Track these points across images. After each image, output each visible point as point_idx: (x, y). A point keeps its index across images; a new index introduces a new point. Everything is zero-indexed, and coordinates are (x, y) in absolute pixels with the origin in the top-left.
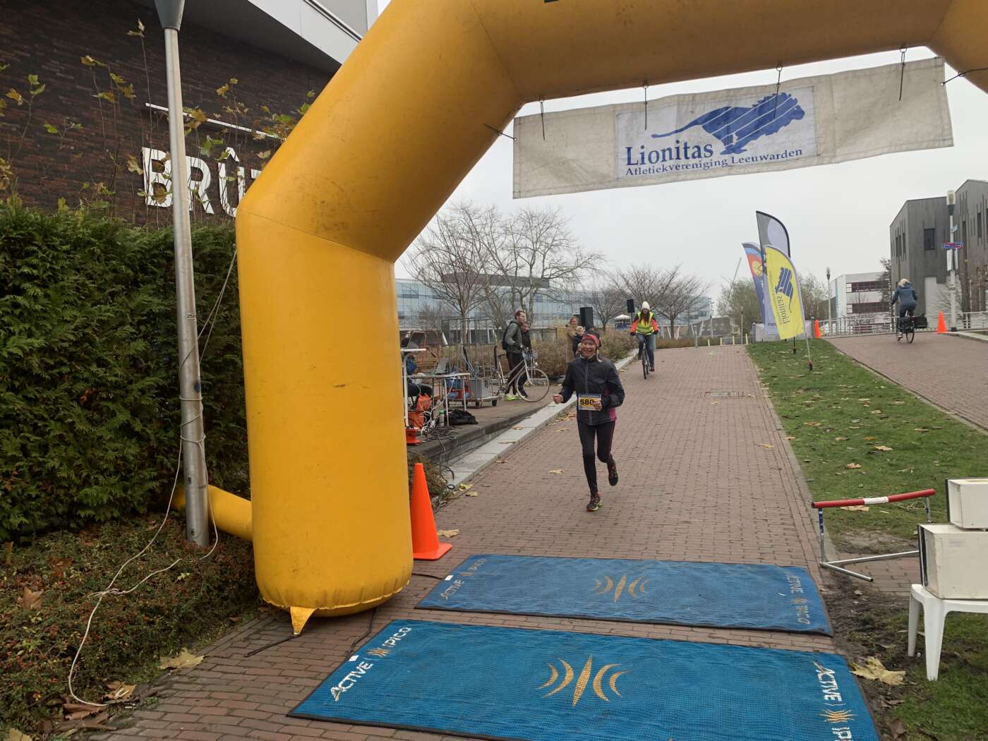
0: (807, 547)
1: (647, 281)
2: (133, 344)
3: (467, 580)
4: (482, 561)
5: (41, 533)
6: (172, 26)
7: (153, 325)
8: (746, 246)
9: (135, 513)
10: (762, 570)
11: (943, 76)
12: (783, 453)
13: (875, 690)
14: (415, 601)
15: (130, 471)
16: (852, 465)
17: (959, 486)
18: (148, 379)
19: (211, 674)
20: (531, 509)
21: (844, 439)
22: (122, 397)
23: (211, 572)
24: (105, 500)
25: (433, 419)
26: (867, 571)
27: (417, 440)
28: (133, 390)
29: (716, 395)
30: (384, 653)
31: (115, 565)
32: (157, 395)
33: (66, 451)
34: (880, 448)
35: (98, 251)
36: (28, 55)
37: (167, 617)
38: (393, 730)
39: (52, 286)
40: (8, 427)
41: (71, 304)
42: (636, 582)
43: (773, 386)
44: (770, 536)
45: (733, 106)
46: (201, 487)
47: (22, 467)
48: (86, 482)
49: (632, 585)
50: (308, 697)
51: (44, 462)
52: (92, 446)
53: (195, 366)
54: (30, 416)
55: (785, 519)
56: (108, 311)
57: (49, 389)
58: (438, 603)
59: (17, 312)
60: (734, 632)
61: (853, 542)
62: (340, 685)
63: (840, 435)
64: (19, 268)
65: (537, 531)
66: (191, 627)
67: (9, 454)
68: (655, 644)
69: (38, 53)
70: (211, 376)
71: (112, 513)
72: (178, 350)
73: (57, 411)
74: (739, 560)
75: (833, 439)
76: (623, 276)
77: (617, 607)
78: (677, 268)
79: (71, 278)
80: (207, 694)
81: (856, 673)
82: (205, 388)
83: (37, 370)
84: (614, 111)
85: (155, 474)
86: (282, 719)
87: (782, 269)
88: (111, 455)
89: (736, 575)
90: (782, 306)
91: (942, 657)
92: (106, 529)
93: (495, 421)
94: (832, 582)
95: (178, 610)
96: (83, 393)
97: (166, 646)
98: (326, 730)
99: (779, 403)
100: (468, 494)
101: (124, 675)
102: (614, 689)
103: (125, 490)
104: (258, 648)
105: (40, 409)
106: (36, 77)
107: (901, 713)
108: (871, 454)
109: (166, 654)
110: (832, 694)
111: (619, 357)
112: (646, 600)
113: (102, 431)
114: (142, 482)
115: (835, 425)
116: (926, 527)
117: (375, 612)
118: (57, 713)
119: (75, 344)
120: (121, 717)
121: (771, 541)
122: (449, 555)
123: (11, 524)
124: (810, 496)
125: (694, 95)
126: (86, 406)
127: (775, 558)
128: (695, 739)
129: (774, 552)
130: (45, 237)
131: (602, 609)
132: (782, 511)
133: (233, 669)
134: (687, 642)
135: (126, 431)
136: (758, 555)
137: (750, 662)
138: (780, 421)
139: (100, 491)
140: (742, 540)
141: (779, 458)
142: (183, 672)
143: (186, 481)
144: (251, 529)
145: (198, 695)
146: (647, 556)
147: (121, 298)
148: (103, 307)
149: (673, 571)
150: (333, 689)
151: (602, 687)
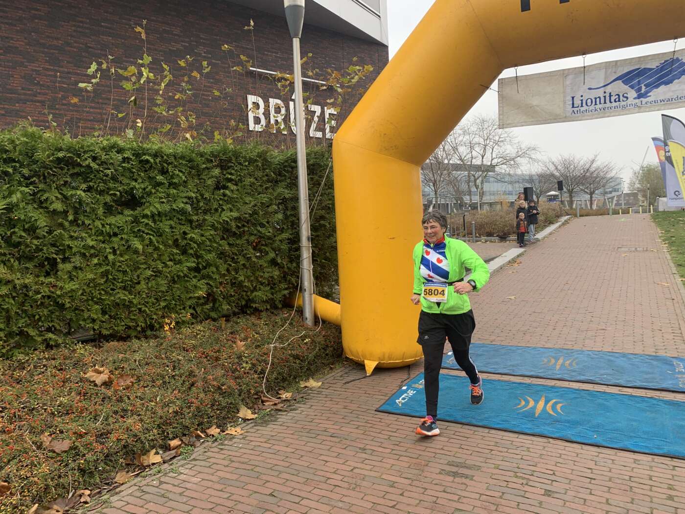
1: (572, 166)
2: (276, 215)
5: (235, 314)
6: (296, 36)
7: (285, 205)
8: (654, 139)
9: (276, 308)
10: (656, 358)
12: (676, 289)
15: (275, 284)
18: (283, 234)
19: (328, 391)
20: (496, 319)
22: (271, 244)
23: (320, 339)
24: (265, 299)
28: (276, 240)
29: (627, 249)
30: (421, 387)
31: (273, 332)
32: (289, 243)
33: (246, 272)
35: (260, 165)
36: (188, 45)
37: (301, 361)
39: (240, 184)
40: (221, 258)
41: (248, 194)
42: (570, 361)
43: (671, 244)
44: (663, 339)
45: (643, 67)
46: (311, 294)
47: (227, 279)
48: (255, 289)
49: (568, 362)
50: (384, 404)
51: (238, 278)
52: (258, 270)
53: (308, 227)
54: (231, 254)
55: (675, 330)
56: (264, 198)
57: (237, 239)
59: (226, 198)
60: (636, 390)
62: (400, 399)
64: (225, 175)
65: (502, 331)
66: (312, 368)
67: (223, 272)
68: (584, 392)
69: (192, 43)
70: (314, 234)
71: (266, 306)
72: (298, 219)
73: (243, 251)
74: (638, 350)
76: (553, 163)
77: (558, 373)
78: (596, 156)
79: (248, 180)
80: (330, 399)
82: (313, 239)
83: (234, 230)
84: (563, 74)
85: (286, 286)
86: (373, 412)
88: (266, 275)
89: (637, 360)
92: (264, 314)
95: (307, 359)
96: (254, 241)
97: (301, 376)
98: (398, 418)
99: (675, 256)
101: (284, 388)
102: (560, 411)
103: (272, 294)
104: (349, 380)
105: (235, 250)
106: (206, 63)
109: (302, 380)
111: (551, 223)
112: (577, 370)
113: (261, 262)
114: (280, 291)
117: (409, 368)
118: (259, 401)
119: (251, 215)
120: (290, 406)
121: (664, 342)
123: (222, 309)
126: (255, 249)
127: (666, 352)
128: (609, 436)
129: (665, 349)
130: (237, 158)
131: (549, 374)
132: (673, 325)
133: (340, 389)
134: (604, 392)
135: (273, 262)
136: (654, 350)
137: (645, 404)
138: (675, 268)
139: (262, 294)
140: (643, 341)
141: (672, 292)
142: (313, 389)
143: (303, 290)
144: (339, 318)
145: (325, 399)
146: (576, 347)
147: (270, 190)
148: (262, 195)
149: (594, 356)
150: (397, 401)
151: (552, 409)
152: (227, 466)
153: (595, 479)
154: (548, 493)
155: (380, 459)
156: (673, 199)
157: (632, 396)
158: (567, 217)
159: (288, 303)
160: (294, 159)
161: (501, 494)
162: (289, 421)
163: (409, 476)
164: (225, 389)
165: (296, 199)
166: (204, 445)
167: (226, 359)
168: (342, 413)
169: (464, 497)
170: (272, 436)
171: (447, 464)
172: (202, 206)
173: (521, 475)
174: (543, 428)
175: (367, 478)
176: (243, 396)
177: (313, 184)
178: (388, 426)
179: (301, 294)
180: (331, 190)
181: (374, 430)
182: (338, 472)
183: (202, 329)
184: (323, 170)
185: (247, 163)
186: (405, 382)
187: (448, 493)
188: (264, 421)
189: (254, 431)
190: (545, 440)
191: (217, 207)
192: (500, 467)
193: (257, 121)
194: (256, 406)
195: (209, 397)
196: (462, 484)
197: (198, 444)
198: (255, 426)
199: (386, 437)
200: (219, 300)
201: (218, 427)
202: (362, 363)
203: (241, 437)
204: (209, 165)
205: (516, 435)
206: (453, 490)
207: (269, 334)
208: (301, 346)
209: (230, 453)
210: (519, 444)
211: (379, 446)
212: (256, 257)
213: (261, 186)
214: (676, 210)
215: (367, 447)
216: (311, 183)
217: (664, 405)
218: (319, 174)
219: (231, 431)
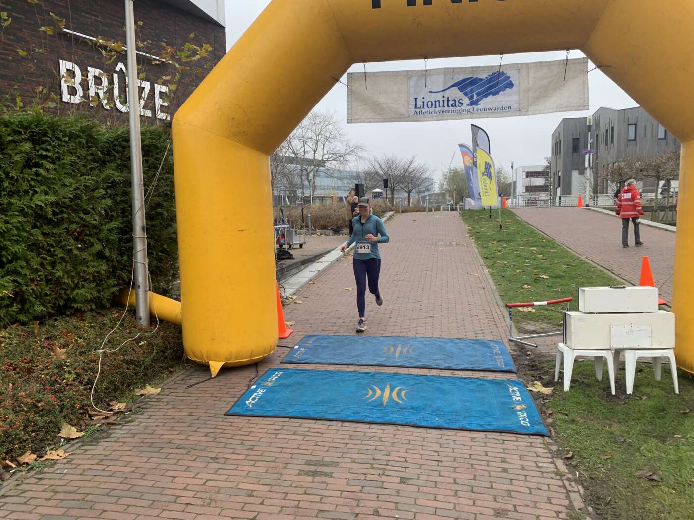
0: (501, 330)
2: (103, 201)
3: (308, 348)
4: (313, 339)
5: (50, 316)
7: (114, 189)
8: (460, 146)
9: (103, 307)
10: (477, 341)
11: (587, 68)
12: (485, 279)
13: (538, 396)
14: (280, 359)
15: (101, 280)
16: (526, 286)
17: (584, 290)
18: (112, 223)
19: (168, 397)
20: (337, 310)
21: (521, 271)
22: (96, 234)
23: (158, 341)
24: (89, 297)
26: (534, 342)
28: (103, 230)
29: (443, 243)
30: (271, 384)
31: (101, 336)
32: (119, 233)
33: (66, 266)
34: (542, 277)
35: (84, 141)
37: (136, 366)
38: (287, 419)
39: (57, 163)
40: (32, 251)
41: (68, 174)
42: (407, 348)
43: (478, 239)
44: (480, 324)
45: (475, 77)
46: (146, 291)
47: (41, 275)
48: (77, 286)
49: (405, 350)
50: (233, 406)
51: (55, 273)
52: (80, 264)
53: (143, 216)
54: (46, 245)
55: (489, 316)
56: (88, 180)
58: (294, 360)
59: (39, 179)
60: (464, 372)
61: (526, 328)
62: (250, 399)
63: (519, 268)
64: (38, 151)
66: (149, 373)
67: (35, 267)
68: (423, 377)
70: (149, 223)
71: (91, 306)
72: (131, 206)
73: (61, 242)
74: (463, 337)
75: (515, 271)
76: (378, 162)
77: (398, 360)
79: (69, 159)
80: (172, 406)
81: (529, 389)
82: (149, 229)
83: (50, 216)
84: (408, 75)
85: (115, 282)
86: (222, 416)
87: (486, 162)
88: (91, 270)
89: (462, 344)
90: (485, 185)
91: (571, 381)
92: (88, 315)
93: (306, 257)
94: (515, 348)
95: (143, 363)
96: (75, 230)
97: (136, 383)
99: (481, 249)
100: (295, 301)
101: (116, 398)
102: (404, 398)
103: (99, 292)
104: (192, 384)
105: (50, 240)
107: (550, 405)
108: (537, 280)
109: (138, 388)
110: (517, 397)
112: (414, 356)
113: (85, 255)
114: (108, 287)
115: (516, 263)
116: (567, 312)
118: (85, 416)
119: (72, 200)
120: (125, 418)
121: (481, 327)
122: (292, 335)
123: (35, 310)
124: (502, 303)
125: (454, 69)
126: (76, 239)
127: (484, 336)
128: (449, 418)
129: (483, 333)
130: (54, 132)
131: (390, 362)
132: (486, 311)
133: (183, 395)
134: (439, 377)
135: (100, 255)
136: (474, 335)
137: (474, 385)
138: (482, 260)
139: (85, 292)
140: (464, 326)
141: (483, 282)
142: (151, 397)
143: (137, 287)
144: (180, 317)
145: (166, 407)
146: (411, 335)
147: (97, 172)
148: (87, 177)
149: (427, 342)
150: (247, 402)
151: (398, 397)
152: (50, 499)
153: (441, 461)
154: (403, 481)
155: (234, 467)
157: (461, 378)
158: (391, 213)
159: (117, 302)
160: (125, 137)
161: (360, 488)
162: (126, 436)
163: (268, 482)
164: (42, 406)
165: (129, 183)
166: (15, 477)
167: (43, 371)
168: (187, 421)
169: (326, 496)
170: (106, 456)
171: (305, 464)
172: (7, 187)
173: (377, 466)
174: (391, 416)
175: (222, 491)
176: (65, 412)
177: (149, 168)
178: (240, 430)
179: (134, 291)
180: (169, 175)
181: (224, 436)
182: (189, 487)
183: (7, 335)
184: (160, 152)
185: (67, 139)
186: (255, 380)
187: (309, 494)
188: (94, 439)
189: (82, 451)
190: (394, 428)
191: (27, 188)
192: (357, 461)
193: (72, 91)
194: (82, 423)
195: (21, 418)
196: (322, 482)
197: (7, 476)
198: (83, 446)
199: (239, 442)
200: (29, 300)
201: (34, 452)
202: (206, 364)
203: (65, 461)
204: (17, 138)
205: (368, 426)
206: (315, 491)
207: (96, 338)
208: (136, 349)
209: (52, 482)
210: (371, 435)
211: (233, 453)
212: (78, 248)
213: (84, 166)
214: (479, 209)
215: (220, 455)
216: (146, 166)
217: (488, 385)
218: (155, 156)
219: (52, 455)
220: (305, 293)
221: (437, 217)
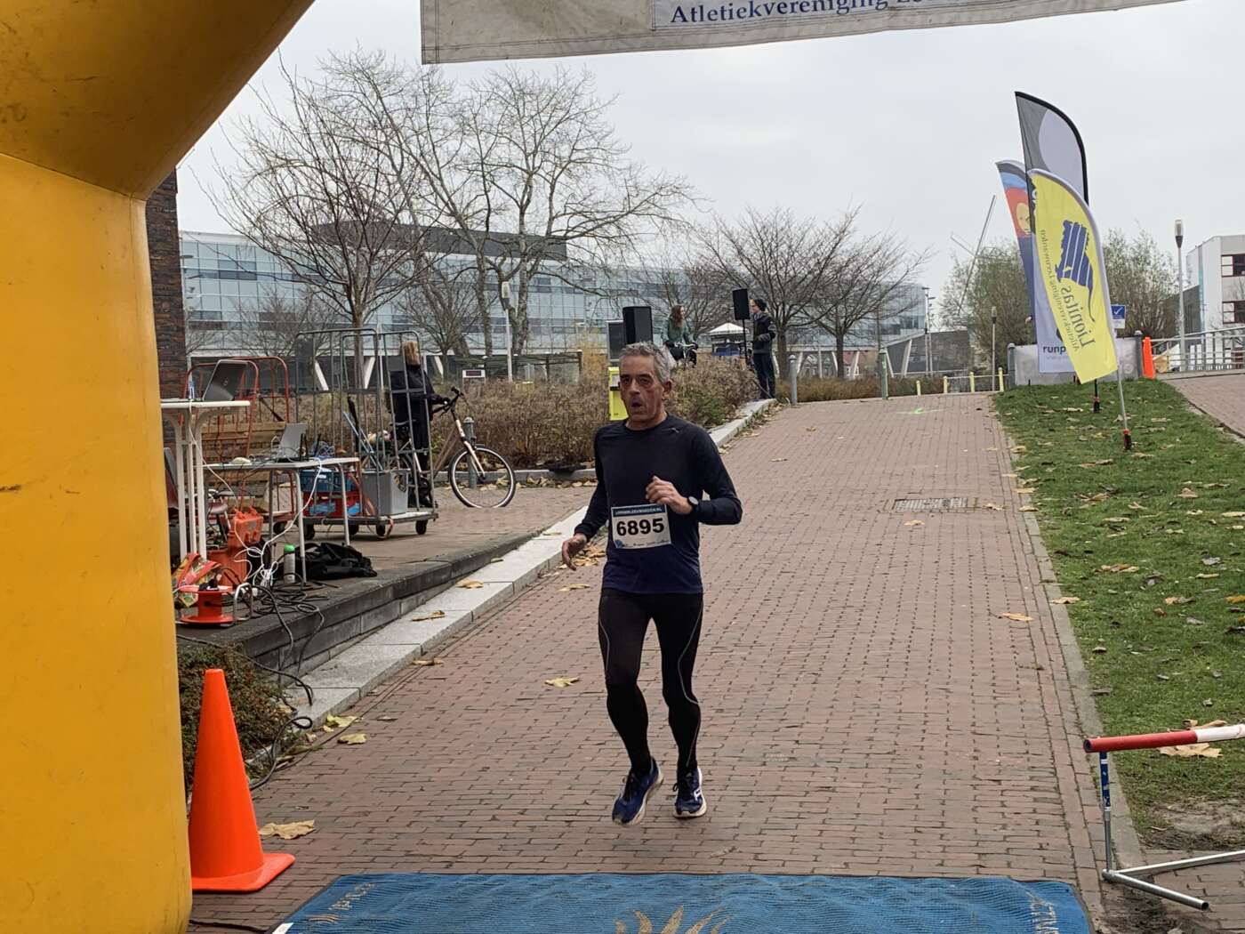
0: (1080, 838)
1: (784, 248)
3: (322, 931)
4: (364, 888)
8: (1003, 167)
10: (979, 890)
12: (1050, 633)
20: (485, 769)
21: (1182, 599)
25: (267, 567)
26: (1200, 886)
27: (225, 618)
29: (920, 505)
43: (1044, 486)
44: (1004, 817)
55: (1039, 779)
61: (1178, 825)
63: (1175, 590)
65: (494, 818)
75: (1160, 600)
76: (729, 236)
78: (849, 219)
87: (1067, 224)
89: (921, 902)
93: (416, 569)
94: (1124, 913)
99: (1052, 522)
100: (342, 739)
115: (1166, 571)
121: (1004, 827)
122: (287, 877)
124: (1099, 727)
127: (1009, 865)
129: (1008, 851)
132: (1034, 761)
136: (974, 858)
138: (1050, 563)
140: (943, 827)
141: (1039, 644)
146: (732, 866)
149: (787, 897)
156: (1054, 349)
214: (1059, 382)
220: (388, 704)
221: (916, 412)
